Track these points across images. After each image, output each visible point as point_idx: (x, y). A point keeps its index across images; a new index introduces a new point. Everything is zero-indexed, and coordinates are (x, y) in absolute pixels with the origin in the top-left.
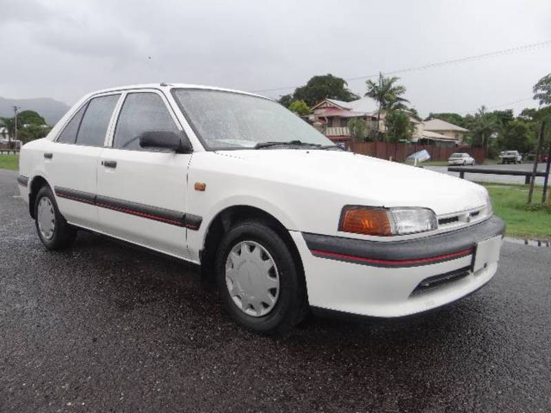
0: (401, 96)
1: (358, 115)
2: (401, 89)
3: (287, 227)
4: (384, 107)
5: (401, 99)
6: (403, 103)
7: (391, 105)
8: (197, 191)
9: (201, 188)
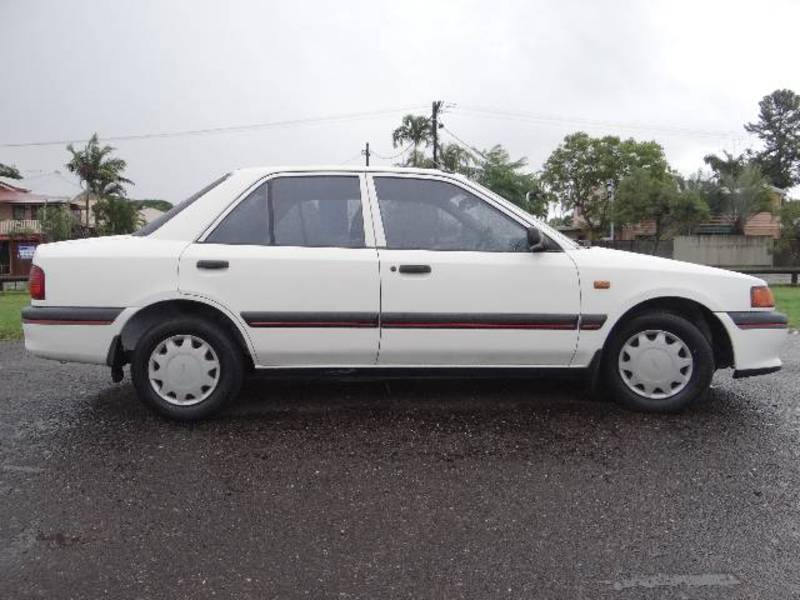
0: (121, 174)
1: (49, 200)
2: (120, 164)
3: (712, 308)
4: (93, 189)
5: (120, 179)
6: (122, 184)
7: (103, 185)
8: (598, 290)
9: (602, 286)
